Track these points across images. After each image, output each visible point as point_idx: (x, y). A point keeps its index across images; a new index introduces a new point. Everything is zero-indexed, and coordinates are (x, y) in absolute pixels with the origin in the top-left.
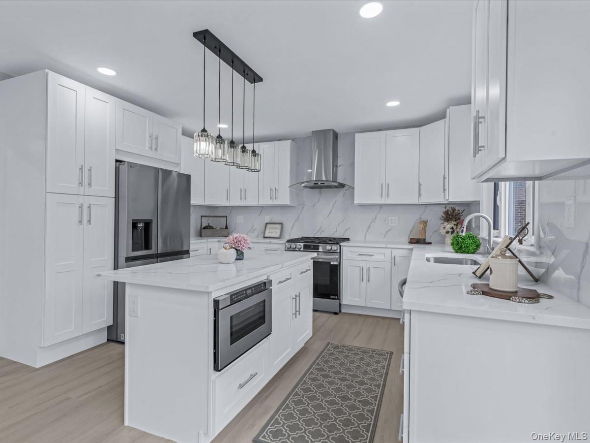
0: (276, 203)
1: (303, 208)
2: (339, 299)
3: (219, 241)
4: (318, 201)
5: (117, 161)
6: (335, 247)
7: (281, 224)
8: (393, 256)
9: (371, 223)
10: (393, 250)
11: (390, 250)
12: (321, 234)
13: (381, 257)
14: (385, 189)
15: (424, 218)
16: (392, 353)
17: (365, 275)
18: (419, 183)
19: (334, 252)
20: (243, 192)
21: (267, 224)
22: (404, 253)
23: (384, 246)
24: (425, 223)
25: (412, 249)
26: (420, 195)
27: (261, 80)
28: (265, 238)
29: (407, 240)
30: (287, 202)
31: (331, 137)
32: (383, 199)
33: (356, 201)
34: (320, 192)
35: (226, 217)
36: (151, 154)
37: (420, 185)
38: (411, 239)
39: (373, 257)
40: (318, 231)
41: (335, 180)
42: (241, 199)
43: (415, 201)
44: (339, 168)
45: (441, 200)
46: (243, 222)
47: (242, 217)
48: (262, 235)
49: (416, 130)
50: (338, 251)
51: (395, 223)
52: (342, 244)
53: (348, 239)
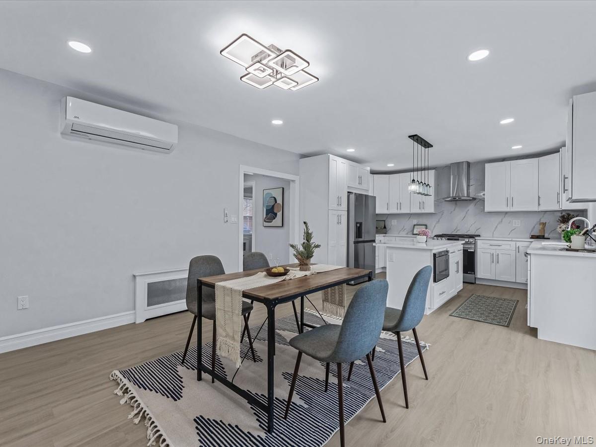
0: (423, 211)
1: (442, 214)
2: (474, 274)
3: (384, 236)
4: (454, 210)
5: (348, 192)
6: (471, 240)
7: (426, 225)
8: (517, 246)
9: (498, 225)
10: (517, 242)
11: (515, 242)
12: (456, 232)
13: (508, 247)
14: (509, 201)
15: (543, 221)
16: (518, 301)
17: (495, 259)
18: (539, 196)
19: (471, 243)
20: (399, 205)
21: (414, 225)
22: (526, 244)
23: (510, 239)
24: (544, 224)
25: (532, 242)
26: (539, 204)
27: (432, 146)
28: (413, 234)
29: (529, 236)
30: (432, 211)
31: (465, 166)
32: (509, 207)
33: (487, 210)
34: (456, 204)
35: (385, 221)
36: (359, 186)
37: (539, 197)
38: (532, 236)
39: (501, 247)
40: (455, 230)
41: (468, 196)
42: (397, 209)
43: (536, 209)
44: (471, 187)
45: (556, 208)
46: (396, 224)
47: (396, 221)
48: (412, 233)
49: (535, 160)
50: (474, 242)
51: (518, 224)
52: (476, 238)
53: (479, 236)
